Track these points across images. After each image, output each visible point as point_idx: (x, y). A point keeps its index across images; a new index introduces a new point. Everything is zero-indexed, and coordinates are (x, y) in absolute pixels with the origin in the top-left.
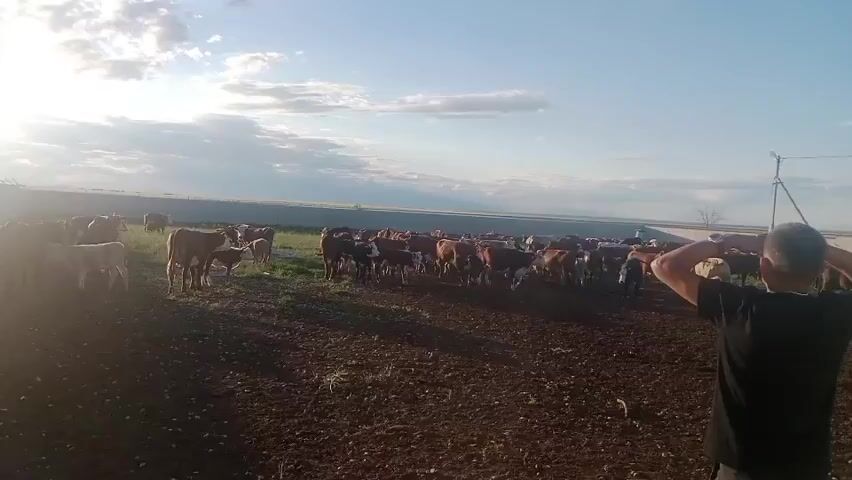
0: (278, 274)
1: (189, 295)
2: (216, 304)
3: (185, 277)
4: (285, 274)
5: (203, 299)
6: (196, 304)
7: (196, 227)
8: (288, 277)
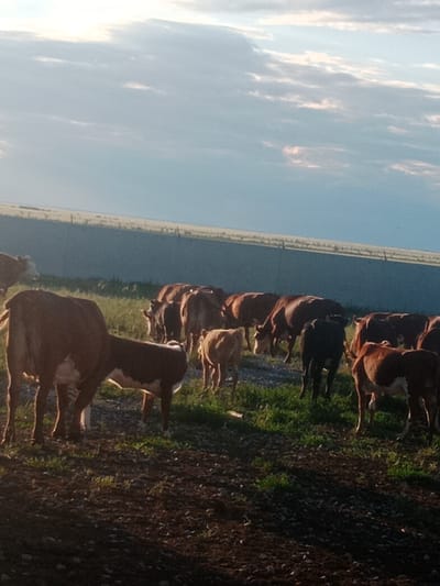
0: (264, 418)
1: (49, 451)
2: (108, 480)
3: (43, 407)
4: (280, 419)
5: (80, 463)
6: (64, 473)
7: (84, 289)
8: (287, 428)
